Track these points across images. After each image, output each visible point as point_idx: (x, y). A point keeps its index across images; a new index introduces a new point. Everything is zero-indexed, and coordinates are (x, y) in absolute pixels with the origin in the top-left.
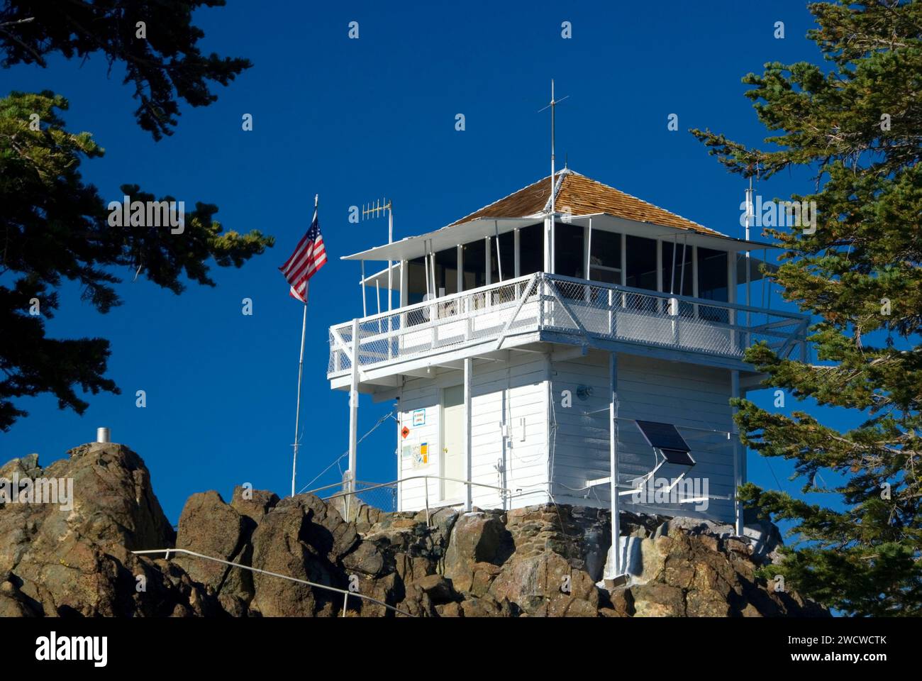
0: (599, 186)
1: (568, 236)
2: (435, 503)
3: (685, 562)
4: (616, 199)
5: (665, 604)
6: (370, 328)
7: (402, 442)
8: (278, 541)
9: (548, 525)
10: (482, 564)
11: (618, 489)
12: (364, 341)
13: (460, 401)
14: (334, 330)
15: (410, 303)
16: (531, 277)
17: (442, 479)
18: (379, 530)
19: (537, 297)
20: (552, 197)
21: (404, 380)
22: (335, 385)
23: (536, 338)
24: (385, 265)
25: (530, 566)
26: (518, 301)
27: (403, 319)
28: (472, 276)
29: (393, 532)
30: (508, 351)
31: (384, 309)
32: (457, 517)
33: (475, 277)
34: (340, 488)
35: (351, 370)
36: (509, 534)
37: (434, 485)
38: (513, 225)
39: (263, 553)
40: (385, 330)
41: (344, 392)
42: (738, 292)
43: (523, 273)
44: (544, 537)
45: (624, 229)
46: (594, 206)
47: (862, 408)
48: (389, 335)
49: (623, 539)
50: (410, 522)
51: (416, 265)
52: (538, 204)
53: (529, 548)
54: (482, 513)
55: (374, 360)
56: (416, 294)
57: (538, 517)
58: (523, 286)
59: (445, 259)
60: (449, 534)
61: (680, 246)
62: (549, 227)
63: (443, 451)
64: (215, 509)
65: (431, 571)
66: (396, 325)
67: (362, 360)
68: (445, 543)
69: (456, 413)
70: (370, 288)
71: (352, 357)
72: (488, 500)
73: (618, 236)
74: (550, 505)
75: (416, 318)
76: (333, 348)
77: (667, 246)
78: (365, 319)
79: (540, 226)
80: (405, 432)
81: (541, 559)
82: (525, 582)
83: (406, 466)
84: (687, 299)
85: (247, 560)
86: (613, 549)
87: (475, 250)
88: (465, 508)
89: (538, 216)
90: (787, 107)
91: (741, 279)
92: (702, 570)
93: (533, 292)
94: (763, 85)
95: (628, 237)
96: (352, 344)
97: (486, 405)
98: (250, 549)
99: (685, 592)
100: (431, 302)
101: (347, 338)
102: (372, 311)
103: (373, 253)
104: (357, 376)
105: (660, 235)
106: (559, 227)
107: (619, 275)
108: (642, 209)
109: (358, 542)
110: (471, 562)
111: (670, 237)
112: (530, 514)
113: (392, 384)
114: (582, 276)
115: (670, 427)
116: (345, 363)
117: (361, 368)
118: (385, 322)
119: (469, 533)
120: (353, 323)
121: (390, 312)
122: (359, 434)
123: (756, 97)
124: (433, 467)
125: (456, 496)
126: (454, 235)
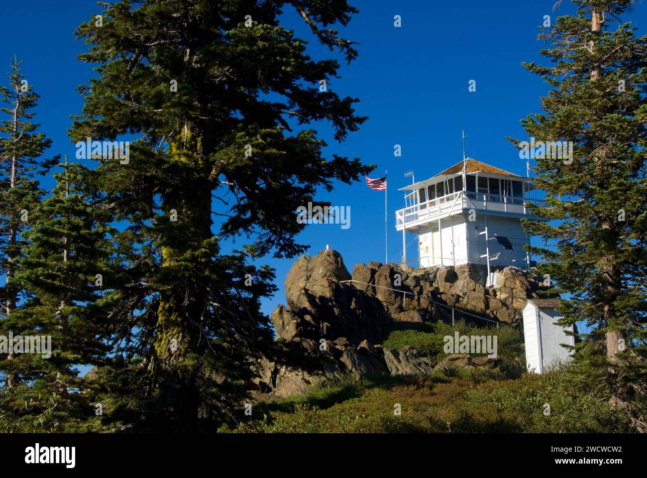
0: (480, 163)
1: (470, 179)
2: (432, 265)
3: (512, 280)
4: (485, 167)
5: (506, 293)
6: (408, 211)
7: (421, 246)
8: (383, 278)
9: (468, 270)
10: (447, 283)
11: (489, 258)
12: (406, 215)
13: (438, 230)
14: (397, 212)
15: (421, 202)
16: (459, 192)
17: (433, 257)
18: (414, 274)
19: (461, 198)
20: (464, 167)
21: (420, 227)
22: (398, 229)
23: (461, 211)
24: (412, 191)
25: (462, 283)
26: (455, 200)
27: (419, 208)
28: (440, 193)
29: (418, 274)
30: (452, 216)
31: (413, 205)
32: (438, 269)
33: (441, 193)
34: (401, 261)
35: (403, 225)
36: (456, 273)
37: (431, 259)
38: (452, 176)
39: (378, 281)
40: (413, 211)
41: (401, 232)
42: (526, 194)
43: (456, 191)
44: (467, 274)
45: (488, 176)
46: (478, 169)
47: (562, 219)
48: (415, 213)
49: (492, 274)
50: (424, 271)
51: (422, 191)
52: (460, 169)
53: (462, 278)
54: (447, 268)
55: (410, 221)
56: (423, 199)
57: (464, 268)
58: (456, 195)
59: (431, 188)
60: (436, 274)
61: (506, 181)
62: (464, 176)
63: (433, 249)
64: (363, 268)
65: (431, 285)
66: (416, 209)
67: (406, 221)
68: (435, 277)
69: (437, 234)
70: (408, 198)
71: (403, 220)
72: (448, 263)
73: (486, 178)
74: (468, 264)
75: (423, 207)
76: (397, 218)
77: (502, 181)
78: (407, 208)
79: (461, 176)
80: (421, 243)
81: (466, 281)
82: (461, 288)
83: (422, 253)
84: (510, 197)
85: (374, 283)
86: (488, 277)
87: (440, 185)
88: (441, 266)
89: (460, 173)
90: (534, 129)
91: (527, 190)
92: (517, 282)
93: (460, 197)
94: (526, 122)
95: (490, 178)
96: (403, 216)
97: (447, 231)
98: (374, 280)
99: (512, 289)
100: (428, 201)
101: (401, 214)
102: (409, 205)
103: (408, 187)
104: (405, 226)
105: (500, 178)
106: (467, 176)
107: (487, 191)
108: (494, 169)
109: (407, 277)
110: (443, 283)
111: (503, 178)
112: (462, 267)
113: (416, 228)
114: (475, 191)
115: (505, 238)
116: (401, 222)
117: (406, 224)
118: (413, 209)
119: (442, 274)
120: (403, 210)
121: (415, 206)
122: (406, 245)
123: (524, 126)
124: (430, 253)
125: (438, 263)
126: (434, 181)
